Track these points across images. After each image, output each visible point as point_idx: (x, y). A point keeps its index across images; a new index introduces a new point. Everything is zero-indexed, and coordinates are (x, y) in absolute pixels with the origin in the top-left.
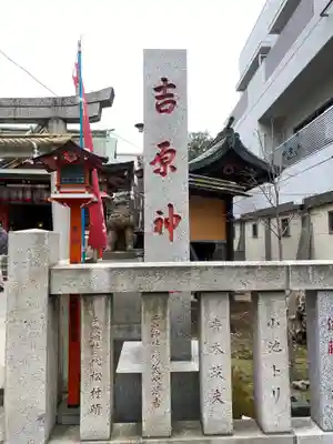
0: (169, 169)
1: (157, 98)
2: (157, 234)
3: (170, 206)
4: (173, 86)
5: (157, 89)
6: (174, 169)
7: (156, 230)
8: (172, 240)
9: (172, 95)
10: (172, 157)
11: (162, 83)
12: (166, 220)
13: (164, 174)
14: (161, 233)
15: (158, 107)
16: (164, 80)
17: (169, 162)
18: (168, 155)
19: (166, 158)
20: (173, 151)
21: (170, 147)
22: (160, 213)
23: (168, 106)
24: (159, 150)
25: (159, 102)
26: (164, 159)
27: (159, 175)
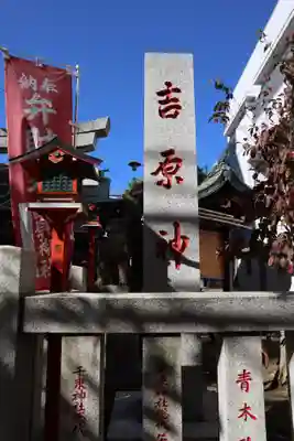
0: (173, 179)
1: (160, 102)
3: (176, 225)
4: (177, 90)
5: (160, 94)
6: (179, 179)
8: (179, 267)
9: (176, 100)
10: (178, 167)
11: (166, 88)
12: (171, 242)
13: (168, 186)
15: (161, 113)
16: (168, 84)
17: (174, 173)
18: (174, 165)
19: (171, 168)
20: (178, 160)
21: (173, 157)
22: (163, 234)
23: (172, 111)
24: (163, 159)
25: (163, 107)
26: (169, 169)
27: (162, 187)
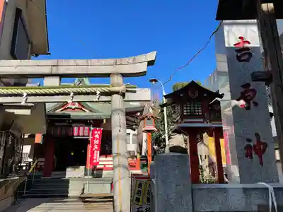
0: (252, 105)
1: (237, 51)
2: (248, 159)
3: (257, 135)
4: (248, 43)
6: (256, 104)
8: (261, 163)
9: (247, 49)
10: (255, 95)
11: (240, 41)
12: (255, 146)
13: (249, 108)
14: (251, 157)
15: (239, 59)
16: (241, 38)
17: (251, 99)
18: (251, 94)
19: (249, 96)
20: (254, 91)
21: (251, 88)
22: (249, 140)
23: (246, 57)
24: (243, 90)
25: (239, 54)
26: (247, 96)
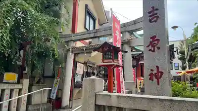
0: (156, 49)
2: (151, 81)
3: (157, 67)
4: (157, 10)
5: (149, 13)
6: (158, 48)
7: (150, 79)
8: (158, 84)
9: (157, 14)
10: (158, 43)
11: (152, 9)
12: (155, 74)
13: (154, 51)
14: (153, 80)
15: (150, 21)
16: (153, 7)
17: (156, 45)
18: (156, 42)
20: (158, 40)
21: (156, 38)
22: (152, 70)
23: (155, 19)
24: (151, 40)
25: (151, 18)
26: (154, 44)
27: (151, 52)
